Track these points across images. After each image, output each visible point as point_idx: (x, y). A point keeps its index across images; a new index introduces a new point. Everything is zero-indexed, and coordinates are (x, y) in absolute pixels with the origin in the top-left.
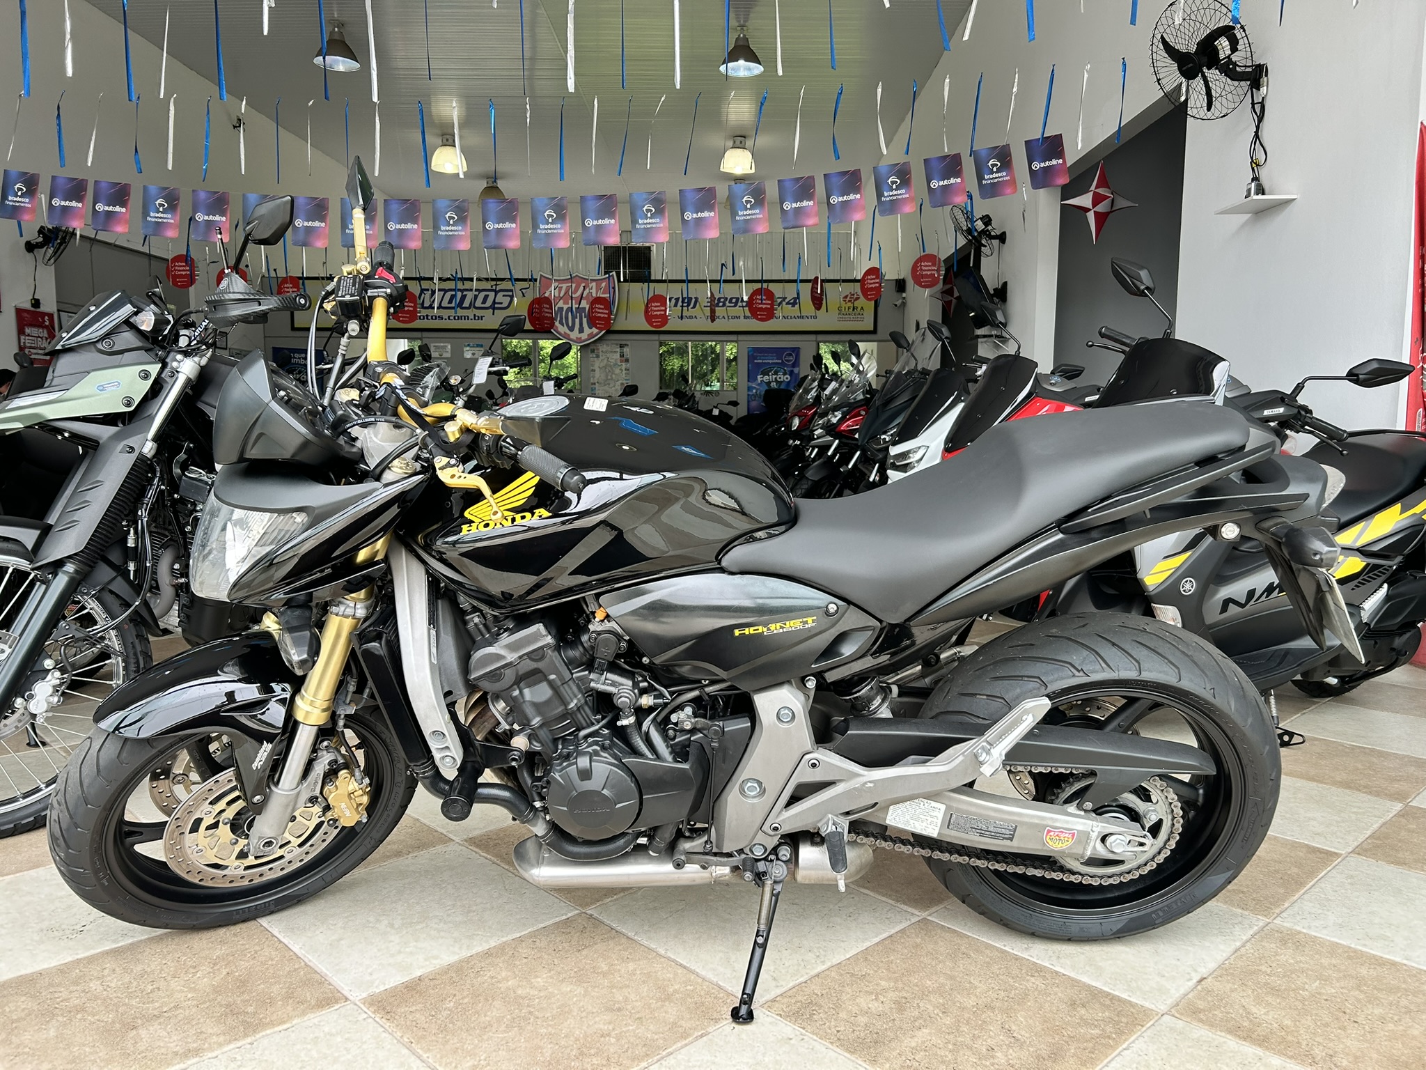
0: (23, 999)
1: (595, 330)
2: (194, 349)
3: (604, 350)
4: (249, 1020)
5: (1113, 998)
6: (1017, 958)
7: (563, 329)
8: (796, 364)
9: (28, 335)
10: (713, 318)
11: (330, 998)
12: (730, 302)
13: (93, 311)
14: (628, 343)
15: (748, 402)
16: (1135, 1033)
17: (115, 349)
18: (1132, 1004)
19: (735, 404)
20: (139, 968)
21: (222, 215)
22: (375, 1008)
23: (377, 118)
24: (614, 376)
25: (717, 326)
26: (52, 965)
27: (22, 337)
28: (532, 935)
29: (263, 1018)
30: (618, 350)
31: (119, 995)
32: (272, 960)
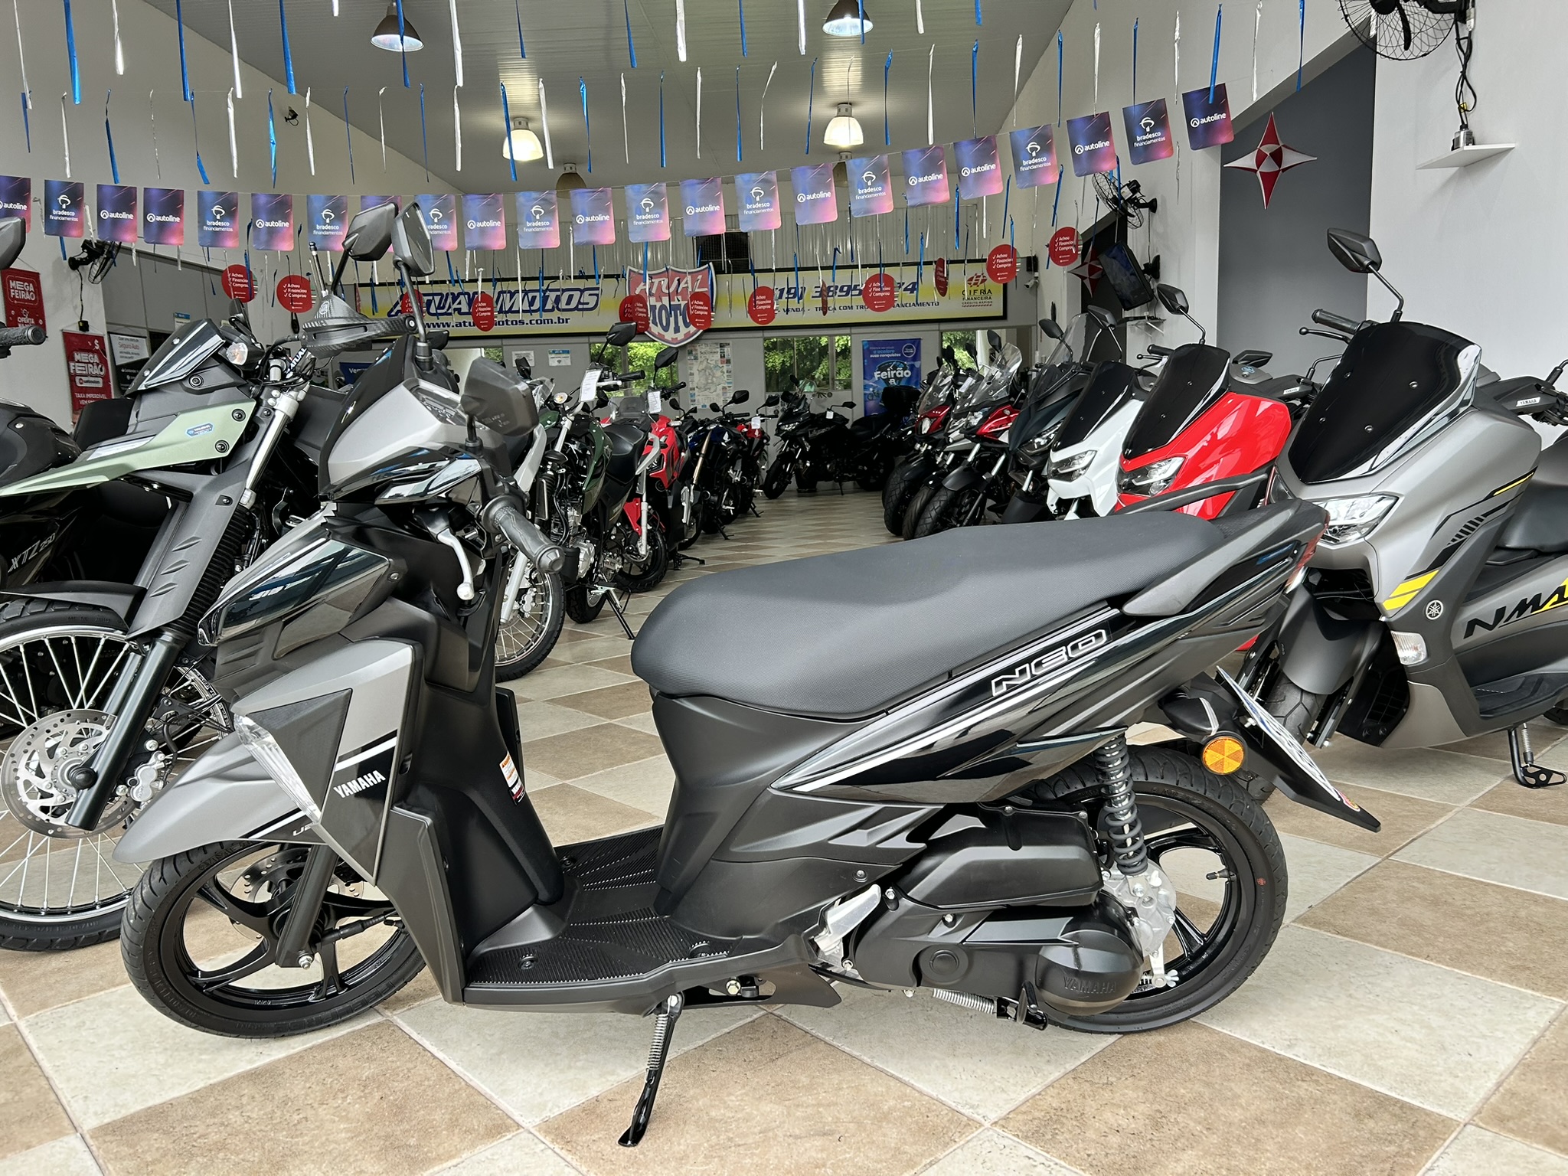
0: (156, 1135)
1: (692, 329)
2: (290, 383)
3: (703, 351)
4: (413, 1155)
5: (1404, 1106)
6: (1281, 1059)
7: (655, 329)
8: (917, 357)
9: (78, 362)
10: (825, 309)
11: (500, 1126)
12: (841, 290)
13: (176, 345)
14: (728, 341)
15: (865, 401)
16: (1437, 1149)
17: (204, 386)
18: (1428, 1114)
19: (851, 405)
20: (281, 1093)
21: (285, 219)
22: (553, 1137)
23: (456, 105)
24: (714, 379)
25: (831, 318)
26: (183, 1093)
27: (72, 364)
28: (718, 1042)
29: (428, 1152)
30: (719, 350)
31: (263, 1128)
32: (429, 1080)
